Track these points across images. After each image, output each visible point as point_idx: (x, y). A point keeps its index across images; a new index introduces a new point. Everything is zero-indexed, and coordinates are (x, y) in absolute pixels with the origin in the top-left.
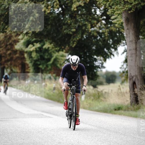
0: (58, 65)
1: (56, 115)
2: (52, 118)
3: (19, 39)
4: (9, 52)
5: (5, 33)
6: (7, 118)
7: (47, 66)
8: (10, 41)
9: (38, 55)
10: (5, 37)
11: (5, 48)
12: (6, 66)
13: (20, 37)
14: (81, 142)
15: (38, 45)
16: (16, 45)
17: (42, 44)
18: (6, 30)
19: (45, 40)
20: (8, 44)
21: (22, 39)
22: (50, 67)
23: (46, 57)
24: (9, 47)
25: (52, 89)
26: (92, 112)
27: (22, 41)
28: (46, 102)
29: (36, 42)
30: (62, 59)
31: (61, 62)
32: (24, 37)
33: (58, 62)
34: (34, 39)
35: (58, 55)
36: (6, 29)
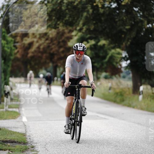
0: (115, 64)
1: (113, 116)
2: (108, 119)
3: (72, 36)
4: (62, 50)
5: (57, 29)
6: (60, 120)
7: (102, 64)
8: (63, 38)
9: (93, 52)
10: (58, 33)
11: (58, 45)
12: (59, 64)
13: (74, 33)
14: (138, 146)
15: (93, 42)
16: (69, 41)
17: (97, 41)
18: (58, 26)
19: (100, 36)
20: (61, 40)
21: (76, 36)
22: (105, 65)
23: (101, 55)
24: (62, 44)
25: (108, 88)
26: (150, 113)
27: (75, 38)
28: (101, 102)
29: (91, 38)
30: (118, 57)
31: (117, 60)
32: (77, 33)
33: (114, 60)
34: (88, 36)
35: (113, 53)
36: (59, 24)
